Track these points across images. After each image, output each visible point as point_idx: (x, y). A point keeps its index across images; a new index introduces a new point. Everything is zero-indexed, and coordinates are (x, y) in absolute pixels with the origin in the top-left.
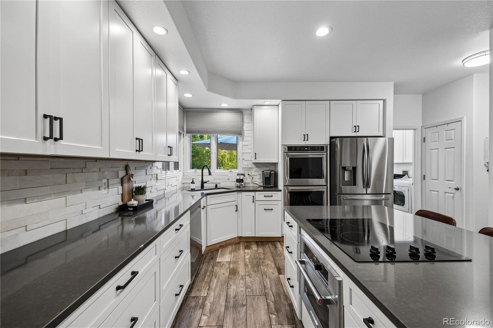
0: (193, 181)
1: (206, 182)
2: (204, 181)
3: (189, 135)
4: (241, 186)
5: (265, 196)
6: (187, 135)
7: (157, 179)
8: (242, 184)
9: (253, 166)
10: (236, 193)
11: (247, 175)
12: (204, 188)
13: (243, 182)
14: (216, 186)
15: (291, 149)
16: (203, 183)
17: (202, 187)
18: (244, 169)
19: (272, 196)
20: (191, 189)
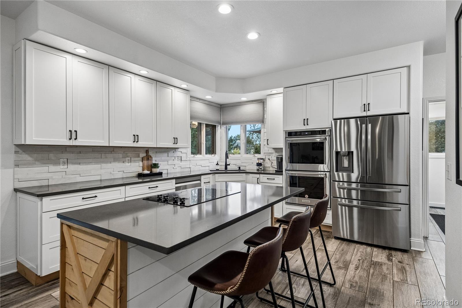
0: (218, 163)
1: (229, 165)
2: (228, 163)
3: (225, 126)
4: (260, 169)
5: (268, 179)
6: (223, 127)
7: (181, 160)
8: (261, 167)
9: (273, 151)
10: (245, 174)
11: (267, 160)
12: (228, 169)
13: (261, 166)
14: (239, 168)
15: (290, 134)
16: (226, 165)
17: (226, 168)
18: (265, 154)
19: (274, 179)
20: (216, 169)
